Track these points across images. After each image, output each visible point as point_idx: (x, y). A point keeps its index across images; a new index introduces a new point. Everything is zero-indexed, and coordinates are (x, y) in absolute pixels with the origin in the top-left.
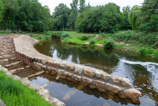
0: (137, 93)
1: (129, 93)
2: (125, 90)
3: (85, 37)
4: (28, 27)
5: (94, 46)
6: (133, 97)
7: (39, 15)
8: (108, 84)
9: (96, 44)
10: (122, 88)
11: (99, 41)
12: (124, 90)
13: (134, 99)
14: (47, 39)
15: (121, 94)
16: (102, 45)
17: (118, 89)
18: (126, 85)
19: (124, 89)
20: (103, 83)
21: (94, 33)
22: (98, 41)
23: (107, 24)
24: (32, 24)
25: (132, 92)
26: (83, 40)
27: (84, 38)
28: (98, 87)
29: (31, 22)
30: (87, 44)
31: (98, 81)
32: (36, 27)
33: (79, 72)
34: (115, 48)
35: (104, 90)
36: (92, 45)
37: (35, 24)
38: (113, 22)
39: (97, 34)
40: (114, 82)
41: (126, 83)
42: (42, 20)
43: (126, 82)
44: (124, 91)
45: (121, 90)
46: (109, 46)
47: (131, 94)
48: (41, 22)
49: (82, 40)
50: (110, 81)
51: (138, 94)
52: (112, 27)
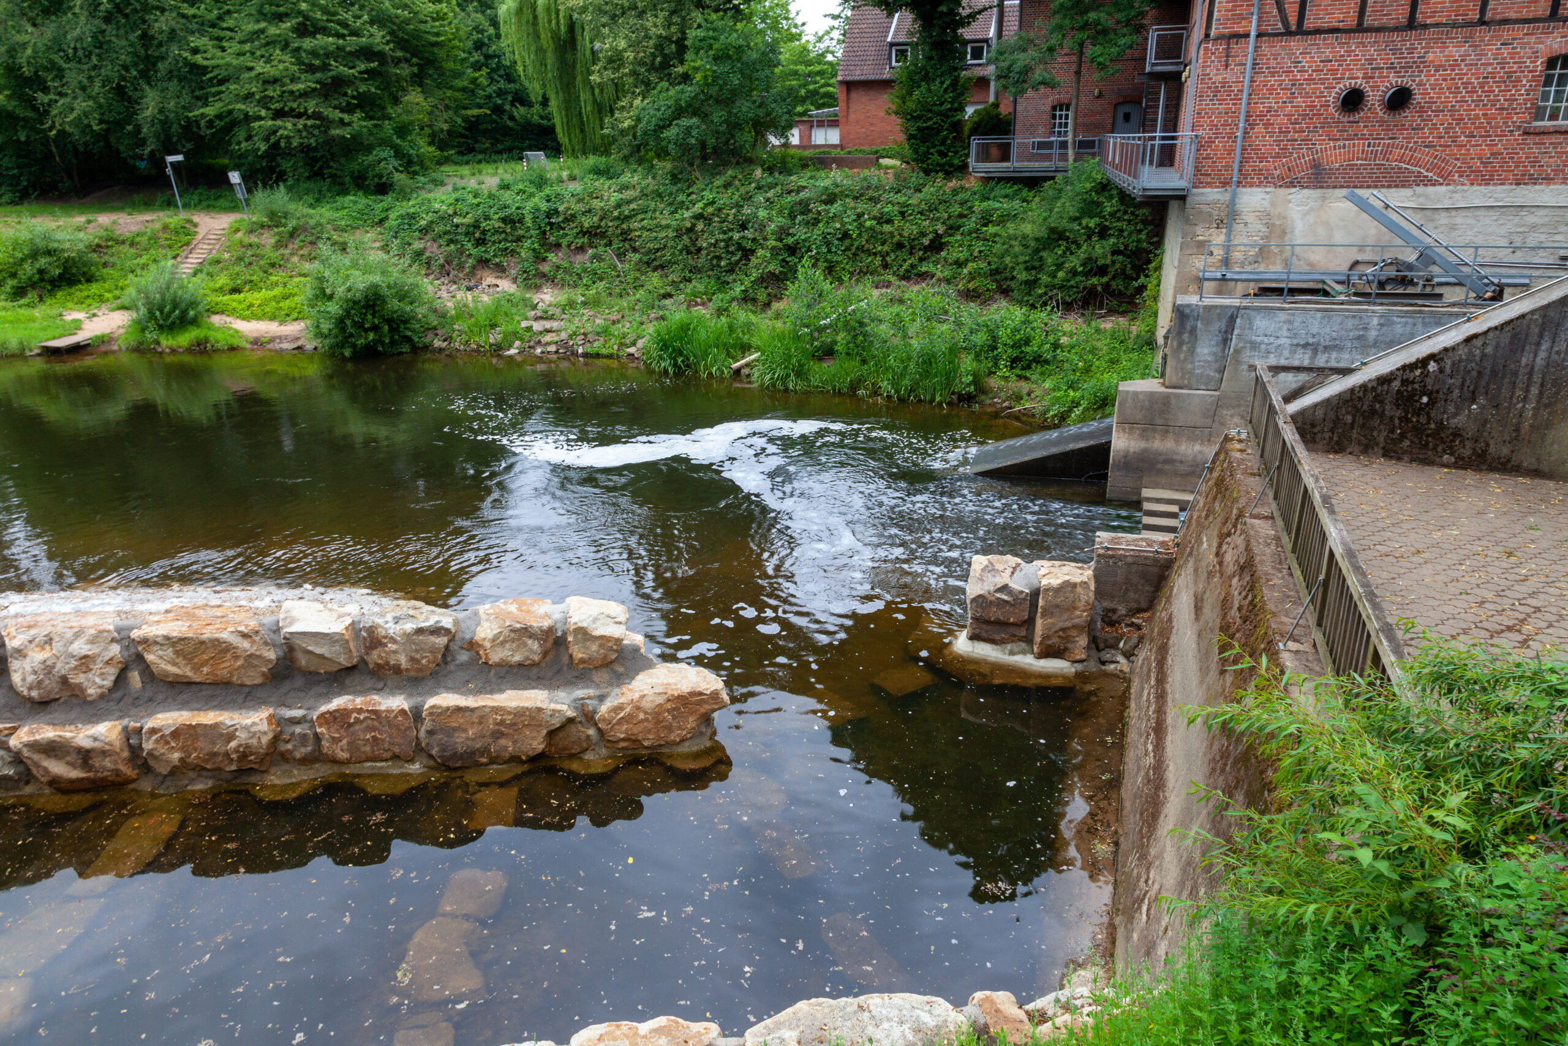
0: (693, 694)
1: (642, 716)
2: (602, 698)
3: (49, 253)
5: (201, 348)
6: (674, 736)
8: (446, 699)
9: (216, 319)
10: (580, 693)
11: (254, 286)
12: (591, 704)
13: (685, 748)
15: (576, 749)
16: (292, 328)
17: (539, 710)
18: (605, 657)
19: (591, 692)
20: (395, 702)
21: (160, 198)
22: (235, 290)
23: (304, 95)
25: (660, 700)
26: (32, 296)
28: (348, 762)
30: (104, 340)
31: (337, 703)
33: (80, 679)
34: (437, 343)
35: (415, 768)
36: (167, 342)
38: (362, 67)
39: (210, 207)
40: (501, 665)
41: (602, 637)
43: (597, 633)
44: (595, 712)
45: (570, 713)
46: (375, 328)
47: (657, 714)
49: (19, 292)
50: (462, 666)
51: (701, 694)
52: (358, 122)
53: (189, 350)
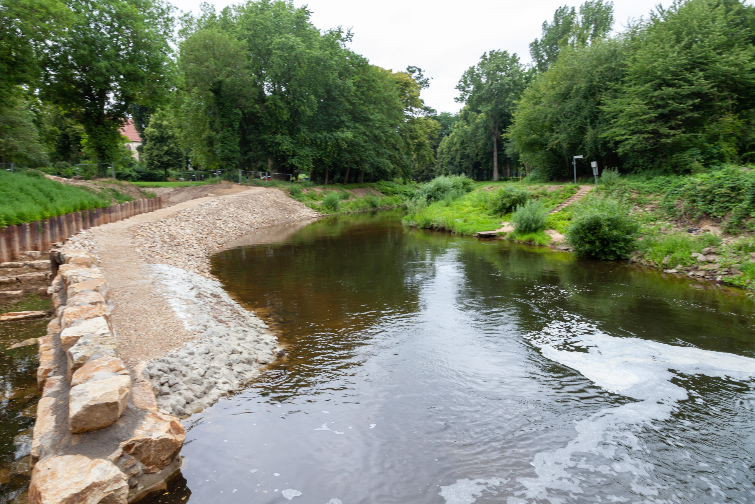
3: (509, 196)
4: (293, 156)
5: (530, 243)
7: (348, 106)
9: (549, 232)
14: (374, 213)
24: (314, 143)
27: (505, 200)
29: (312, 136)
30: (502, 234)
32: (327, 157)
34: (634, 258)
36: (519, 238)
37: (326, 142)
38: (691, 102)
39: (585, 182)
42: (357, 124)
46: (592, 243)
48: (349, 135)
52: (680, 135)
53: (524, 243)
